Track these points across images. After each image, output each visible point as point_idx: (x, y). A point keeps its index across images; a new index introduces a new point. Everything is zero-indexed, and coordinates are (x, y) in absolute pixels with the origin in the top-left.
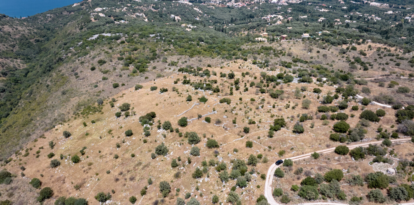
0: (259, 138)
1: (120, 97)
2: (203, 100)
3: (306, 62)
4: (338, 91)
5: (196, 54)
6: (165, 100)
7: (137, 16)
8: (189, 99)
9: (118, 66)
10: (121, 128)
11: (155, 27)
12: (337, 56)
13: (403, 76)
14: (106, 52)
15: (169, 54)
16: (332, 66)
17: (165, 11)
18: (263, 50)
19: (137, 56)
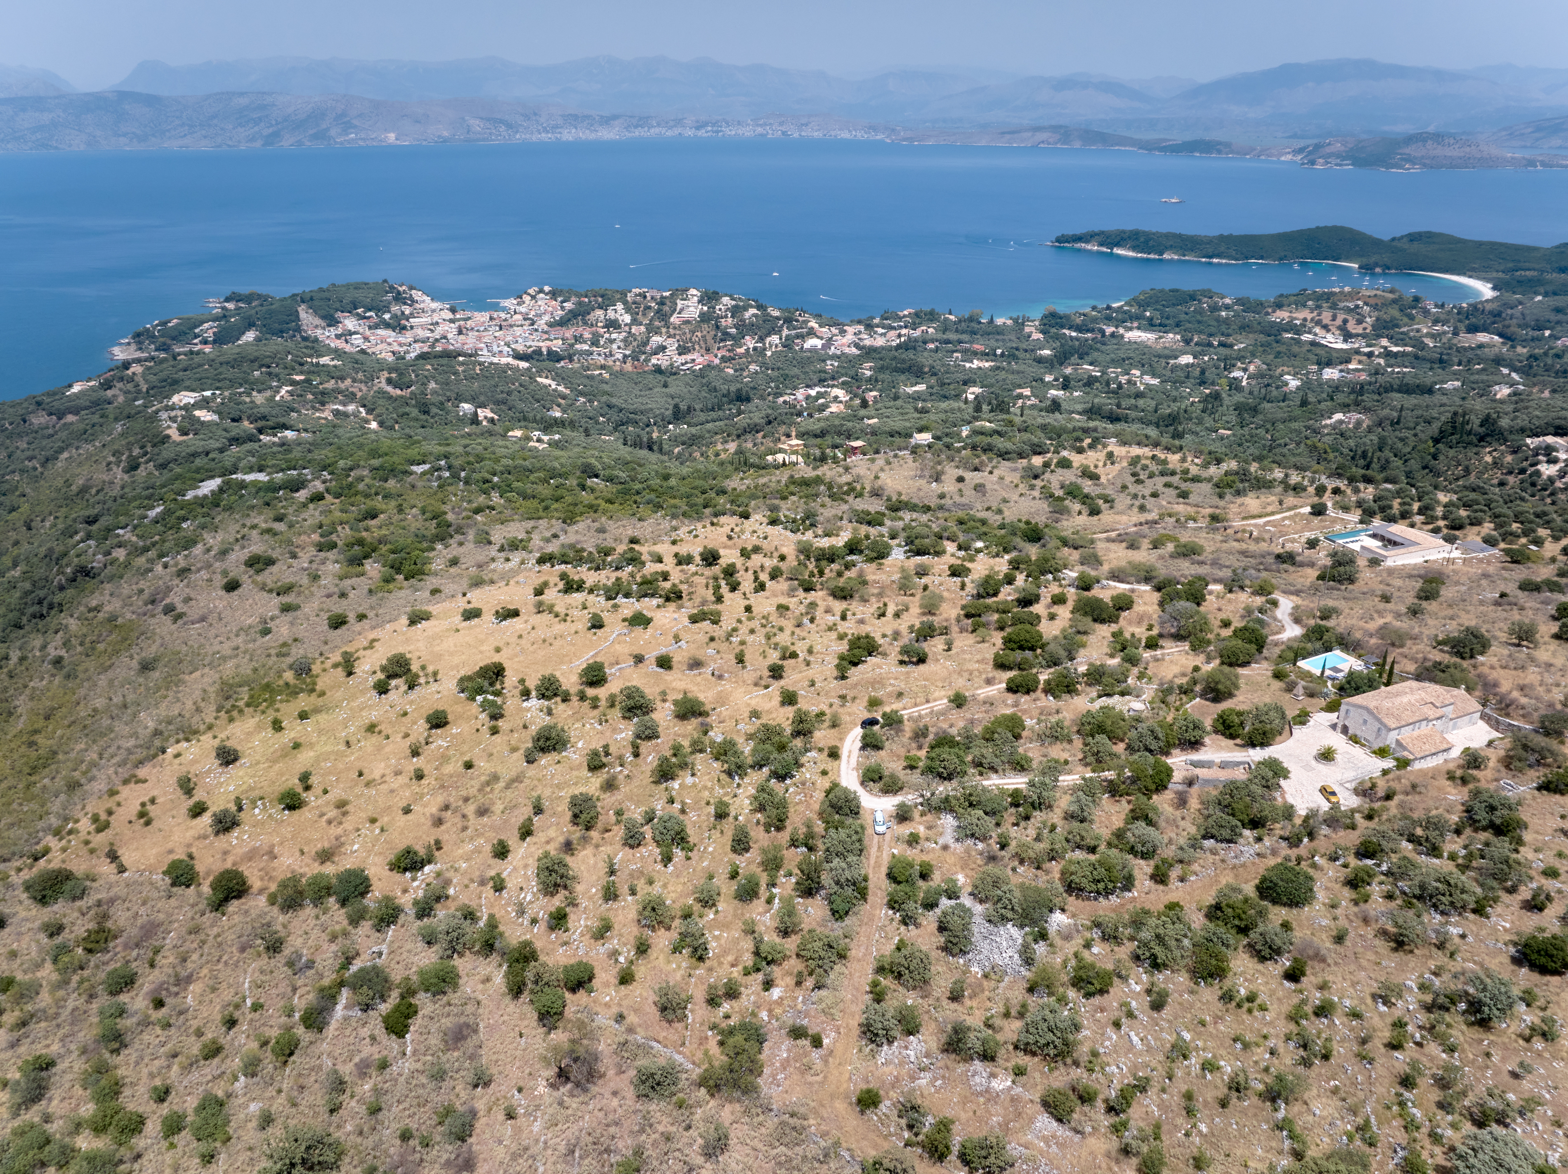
0: (813, 684)
1: (365, 649)
2: (640, 620)
3: (927, 509)
4: (1015, 565)
5: (582, 514)
6: (520, 637)
7: (337, 413)
8: (597, 624)
9: (322, 567)
10: (405, 714)
11: (419, 442)
12: (1017, 486)
13: (1195, 520)
14: (268, 531)
15: (495, 521)
16: (1000, 512)
17: (434, 392)
18: (792, 488)
19: (384, 532)
